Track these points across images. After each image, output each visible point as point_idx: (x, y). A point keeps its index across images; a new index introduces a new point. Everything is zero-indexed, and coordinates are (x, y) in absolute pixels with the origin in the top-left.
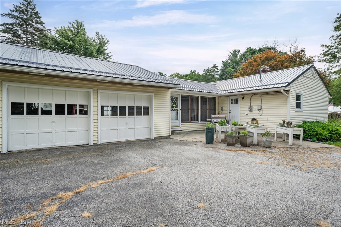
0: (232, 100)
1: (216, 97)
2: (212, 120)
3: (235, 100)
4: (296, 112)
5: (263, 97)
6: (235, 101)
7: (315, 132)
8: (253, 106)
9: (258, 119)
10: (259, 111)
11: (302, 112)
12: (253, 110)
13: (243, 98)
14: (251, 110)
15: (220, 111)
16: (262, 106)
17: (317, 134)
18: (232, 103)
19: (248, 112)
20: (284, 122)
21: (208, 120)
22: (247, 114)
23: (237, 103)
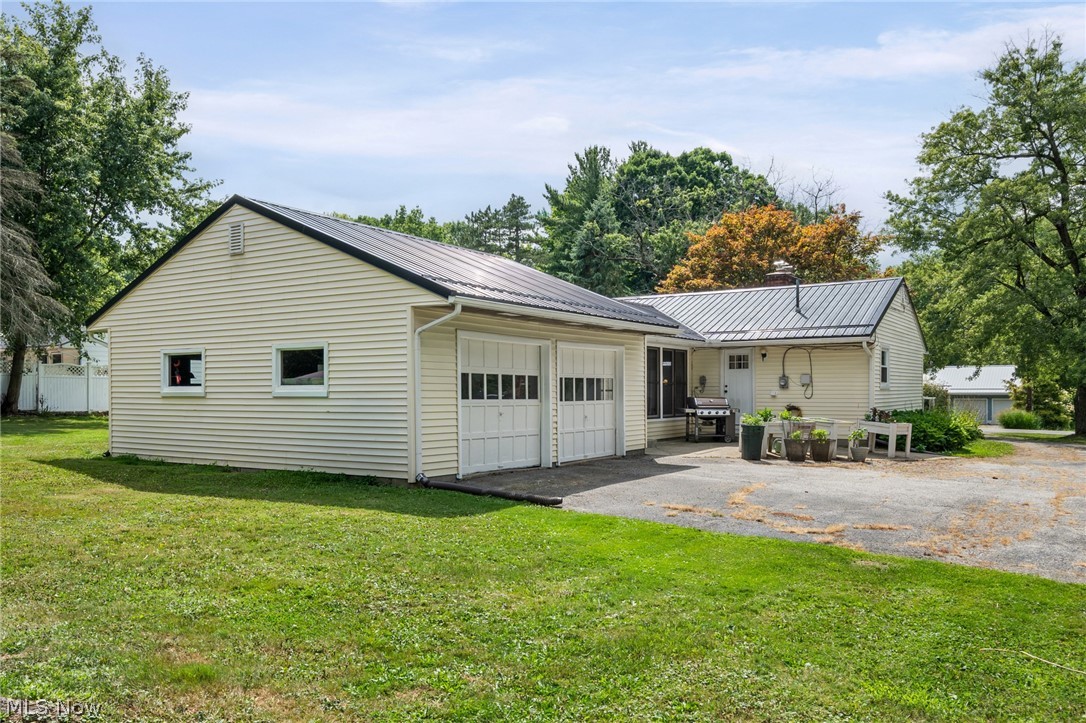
0: (731, 358)
1: (688, 349)
2: (699, 412)
3: (739, 358)
4: (881, 390)
5: (815, 353)
6: (739, 362)
7: (921, 432)
8: (790, 376)
9: (802, 408)
10: (805, 388)
11: (888, 390)
12: (791, 384)
13: (764, 356)
14: (784, 387)
15: (697, 388)
16: (811, 377)
17: (925, 436)
18: (731, 367)
19: (776, 391)
20: (875, 410)
21: (688, 410)
22: (774, 397)
23: (746, 366)
